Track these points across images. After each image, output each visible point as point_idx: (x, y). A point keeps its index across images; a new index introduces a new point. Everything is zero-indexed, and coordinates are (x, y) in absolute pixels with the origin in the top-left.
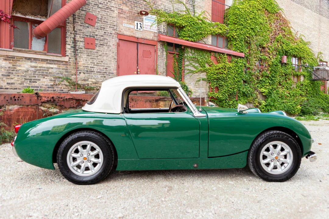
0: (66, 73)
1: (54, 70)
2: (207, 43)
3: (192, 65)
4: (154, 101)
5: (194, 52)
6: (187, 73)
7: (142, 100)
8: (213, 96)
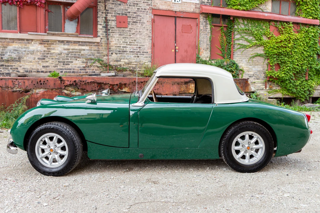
0: (98, 55)
1: (86, 52)
2: (265, 11)
3: (244, 38)
4: (183, 84)
5: (247, 22)
6: (238, 49)
7: (168, 82)
8: (272, 75)
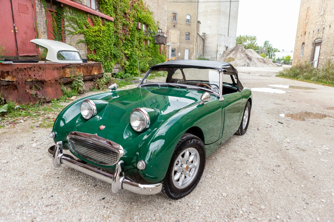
2: (83, 3)
3: (71, 25)
5: (72, 11)
6: (68, 35)
8: (93, 58)
